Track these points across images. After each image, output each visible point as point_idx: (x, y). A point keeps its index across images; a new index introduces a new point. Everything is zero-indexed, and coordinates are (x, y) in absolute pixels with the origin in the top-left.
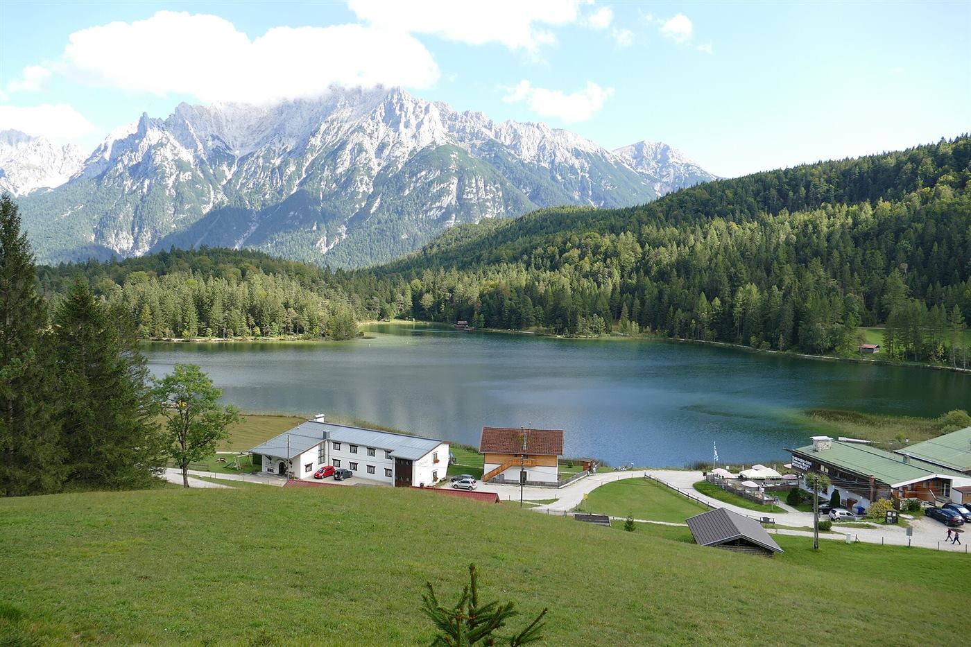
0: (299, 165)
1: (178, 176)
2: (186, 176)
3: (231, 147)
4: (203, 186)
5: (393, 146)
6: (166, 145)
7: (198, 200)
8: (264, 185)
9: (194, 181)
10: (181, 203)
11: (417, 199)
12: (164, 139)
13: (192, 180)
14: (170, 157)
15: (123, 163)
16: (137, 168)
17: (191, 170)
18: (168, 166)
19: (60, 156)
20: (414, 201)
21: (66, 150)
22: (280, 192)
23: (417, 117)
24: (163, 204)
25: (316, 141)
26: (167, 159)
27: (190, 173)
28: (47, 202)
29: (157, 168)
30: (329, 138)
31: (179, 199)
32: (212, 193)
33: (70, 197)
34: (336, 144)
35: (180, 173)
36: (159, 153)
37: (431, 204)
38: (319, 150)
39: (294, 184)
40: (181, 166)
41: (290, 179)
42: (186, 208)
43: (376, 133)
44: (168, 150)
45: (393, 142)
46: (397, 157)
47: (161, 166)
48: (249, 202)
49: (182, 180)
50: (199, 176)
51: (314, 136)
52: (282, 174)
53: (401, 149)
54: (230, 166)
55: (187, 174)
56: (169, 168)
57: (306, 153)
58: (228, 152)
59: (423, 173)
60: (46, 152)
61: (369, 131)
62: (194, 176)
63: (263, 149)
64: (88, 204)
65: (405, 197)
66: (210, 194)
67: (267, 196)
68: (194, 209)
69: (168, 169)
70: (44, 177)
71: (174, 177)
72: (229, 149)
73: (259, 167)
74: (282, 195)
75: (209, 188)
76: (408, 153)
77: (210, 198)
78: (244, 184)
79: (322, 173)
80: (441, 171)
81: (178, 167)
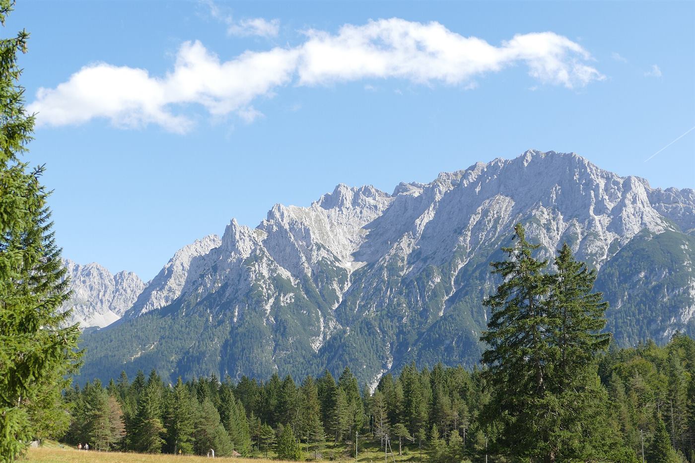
0: (446, 276)
1: (277, 299)
2: (287, 299)
3: (340, 258)
4: (309, 312)
5: (583, 239)
6: (262, 258)
7: (305, 330)
8: (399, 305)
9: (298, 305)
10: (283, 335)
11: (640, 313)
12: (258, 252)
13: (296, 304)
14: (266, 273)
15: (205, 286)
16: (224, 291)
17: (292, 290)
18: (264, 286)
19: (111, 288)
20: (634, 315)
21: (119, 279)
22: (424, 313)
23: (612, 197)
24: (261, 337)
25: (466, 240)
26: (264, 277)
27: (292, 294)
28: (111, 341)
29: (251, 290)
30: (482, 235)
31: (280, 328)
32: (322, 320)
33: (140, 333)
34: (496, 242)
35: (279, 295)
36: (253, 269)
37: (663, 321)
38: (470, 253)
39: (442, 301)
40: (280, 285)
41: (435, 294)
42: (291, 341)
43: (554, 223)
44: (264, 265)
45: (582, 234)
46: (592, 255)
47: (256, 286)
48: (380, 329)
49: (282, 304)
50: (304, 298)
51: (461, 233)
52: (424, 287)
53: (599, 243)
54: (341, 282)
55: (288, 296)
56: (265, 288)
57: (454, 257)
58: (337, 264)
59: (643, 274)
60: (96, 283)
61: (543, 221)
62: (297, 298)
63: (387, 257)
64: (163, 341)
65: (619, 311)
66: (319, 322)
67: (404, 320)
68: (300, 342)
69: (265, 290)
70: (93, 314)
71: (272, 301)
72: (338, 260)
73: (383, 281)
74: (427, 318)
75: (317, 314)
76: (606, 249)
77: (319, 327)
78: (364, 306)
79: (482, 284)
80: (670, 270)
81: (276, 287)
